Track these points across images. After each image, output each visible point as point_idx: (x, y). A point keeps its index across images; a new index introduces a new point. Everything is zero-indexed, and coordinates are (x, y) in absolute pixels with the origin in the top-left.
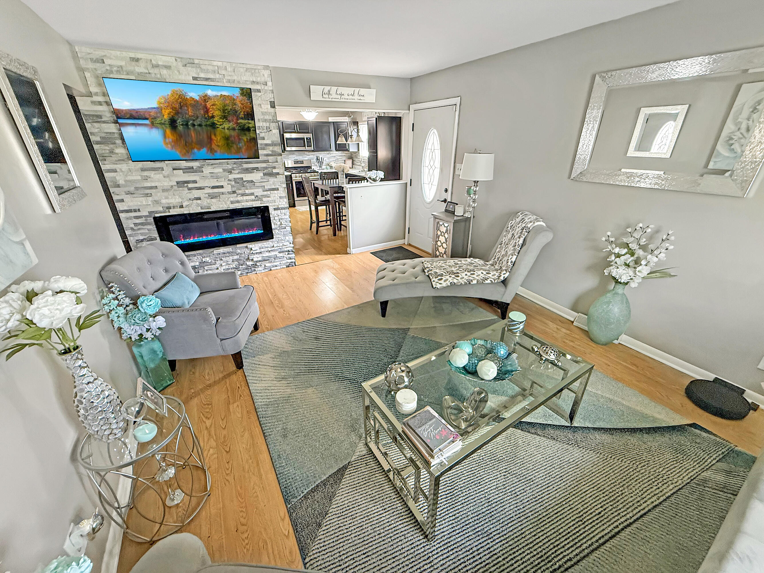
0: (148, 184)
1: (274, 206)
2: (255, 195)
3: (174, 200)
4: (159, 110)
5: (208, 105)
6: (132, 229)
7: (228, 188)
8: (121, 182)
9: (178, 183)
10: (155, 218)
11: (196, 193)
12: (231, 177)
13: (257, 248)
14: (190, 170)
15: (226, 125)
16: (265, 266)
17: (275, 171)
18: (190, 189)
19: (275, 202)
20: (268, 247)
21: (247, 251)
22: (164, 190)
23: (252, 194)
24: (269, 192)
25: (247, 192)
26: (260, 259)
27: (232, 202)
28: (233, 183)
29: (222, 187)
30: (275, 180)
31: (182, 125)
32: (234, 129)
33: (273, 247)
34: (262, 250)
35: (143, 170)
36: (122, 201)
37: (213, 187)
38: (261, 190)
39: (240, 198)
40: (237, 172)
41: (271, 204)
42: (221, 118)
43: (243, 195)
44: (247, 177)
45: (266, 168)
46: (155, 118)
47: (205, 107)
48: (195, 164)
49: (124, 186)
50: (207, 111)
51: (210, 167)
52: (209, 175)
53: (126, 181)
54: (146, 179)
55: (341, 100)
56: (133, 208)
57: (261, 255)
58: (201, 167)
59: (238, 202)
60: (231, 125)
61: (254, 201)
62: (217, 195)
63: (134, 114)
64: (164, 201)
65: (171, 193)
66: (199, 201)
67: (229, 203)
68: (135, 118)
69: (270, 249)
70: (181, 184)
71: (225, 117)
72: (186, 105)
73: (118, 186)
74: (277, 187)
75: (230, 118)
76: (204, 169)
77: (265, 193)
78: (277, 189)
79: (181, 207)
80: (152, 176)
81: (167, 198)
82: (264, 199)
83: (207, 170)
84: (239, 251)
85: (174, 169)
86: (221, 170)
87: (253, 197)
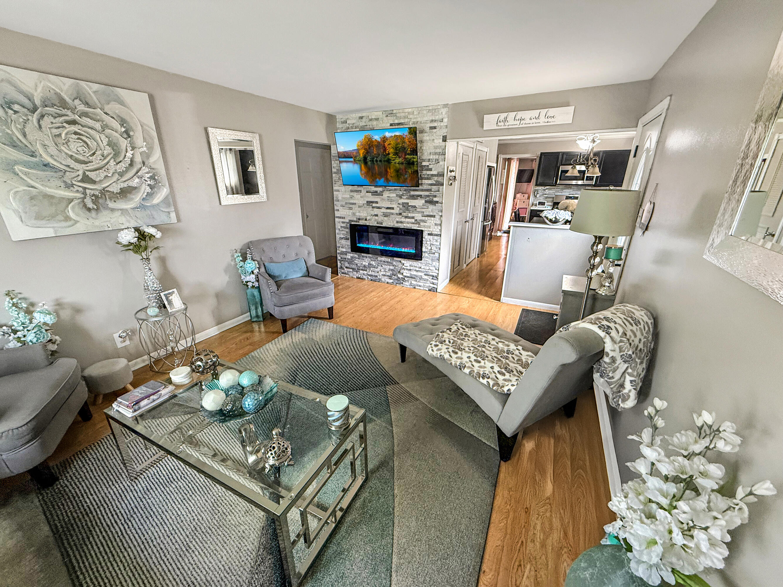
0: (352, 201)
1: (429, 231)
2: (415, 218)
3: (363, 214)
4: (358, 150)
5: (386, 144)
6: (339, 229)
7: (396, 211)
8: (340, 198)
9: (367, 202)
10: (351, 225)
11: (376, 211)
12: (401, 201)
13: (408, 265)
14: (375, 193)
15: (398, 160)
16: (411, 283)
17: (435, 199)
18: (373, 207)
19: (430, 228)
20: (416, 267)
21: (400, 265)
22: (359, 207)
23: (413, 218)
24: (426, 218)
25: (410, 215)
26: (408, 275)
27: (397, 222)
28: (401, 206)
29: (393, 208)
30: (434, 207)
31: (370, 161)
32: (402, 163)
33: (420, 268)
34: (412, 268)
35: (352, 191)
36: (338, 210)
37: (388, 208)
38: (420, 215)
39: (403, 220)
40: (405, 197)
41: (426, 229)
42: (394, 155)
43: (406, 217)
44: (412, 202)
45: (428, 196)
46: (356, 157)
47: (384, 147)
48: (379, 189)
49: (342, 201)
50: (385, 149)
51: (388, 192)
52: (386, 198)
53: (342, 198)
54: (352, 197)
55: (521, 126)
56: (342, 216)
57: (410, 272)
58: (382, 192)
59: (401, 222)
60: (400, 160)
61: (414, 223)
62: (389, 214)
63: (346, 154)
64: (357, 214)
65: (362, 208)
66: (376, 217)
67: (395, 222)
68: (346, 157)
69: (417, 269)
70: (369, 203)
71: (396, 154)
72: (372, 146)
73: (338, 201)
74: (435, 214)
75: (400, 155)
76: (384, 193)
77: (424, 218)
78: (434, 216)
79: (366, 220)
80: (355, 196)
81: (359, 212)
82: (422, 224)
83: (386, 194)
84: (394, 263)
85: (367, 192)
86: (395, 195)
87: (413, 220)
